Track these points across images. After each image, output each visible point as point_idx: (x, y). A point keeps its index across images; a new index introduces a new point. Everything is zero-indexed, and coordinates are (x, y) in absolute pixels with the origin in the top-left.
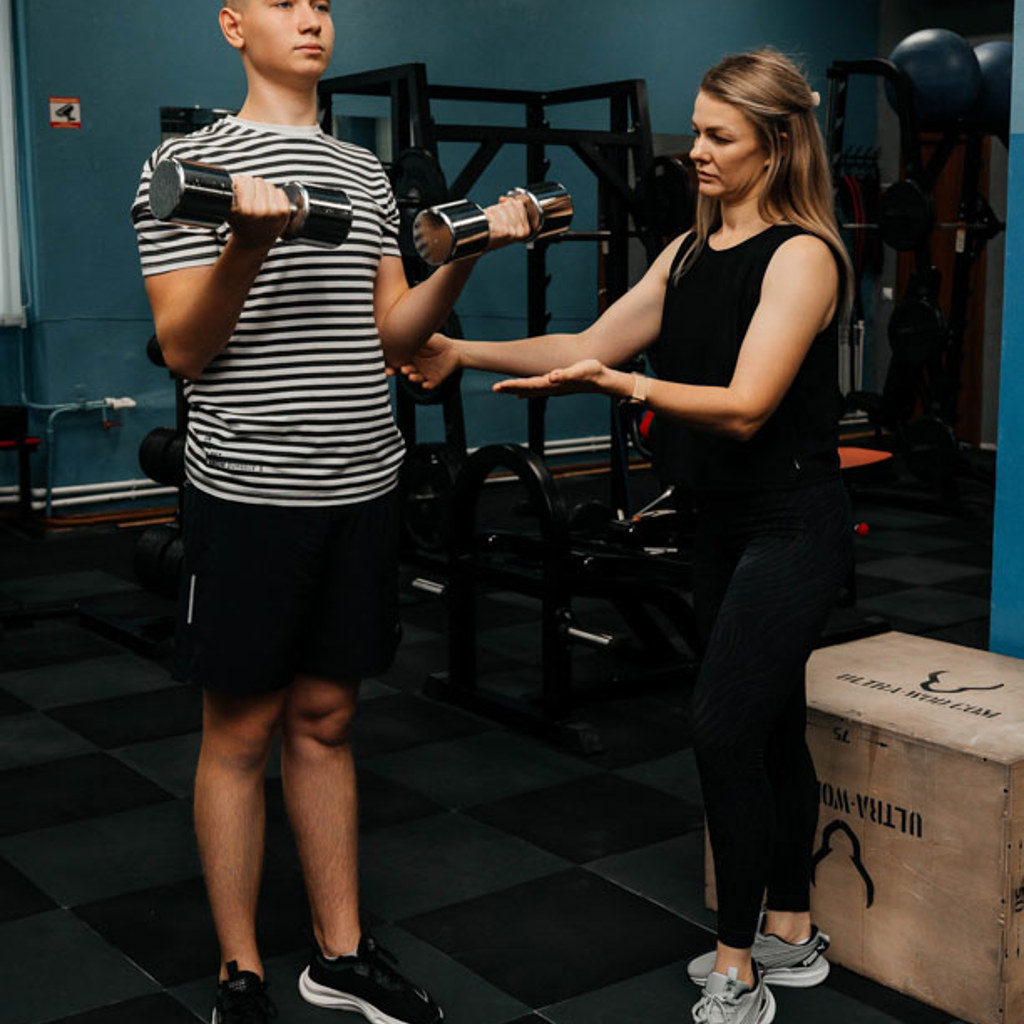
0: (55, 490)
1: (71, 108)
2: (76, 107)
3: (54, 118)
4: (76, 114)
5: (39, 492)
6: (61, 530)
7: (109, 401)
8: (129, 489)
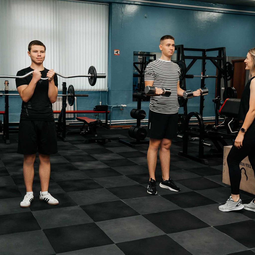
0: (112, 121)
1: (118, 52)
2: (119, 51)
3: (115, 53)
4: (119, 53)
5: (109, 121)
6: (112, 128)
7: (122, 105)
8: (124, 121)
